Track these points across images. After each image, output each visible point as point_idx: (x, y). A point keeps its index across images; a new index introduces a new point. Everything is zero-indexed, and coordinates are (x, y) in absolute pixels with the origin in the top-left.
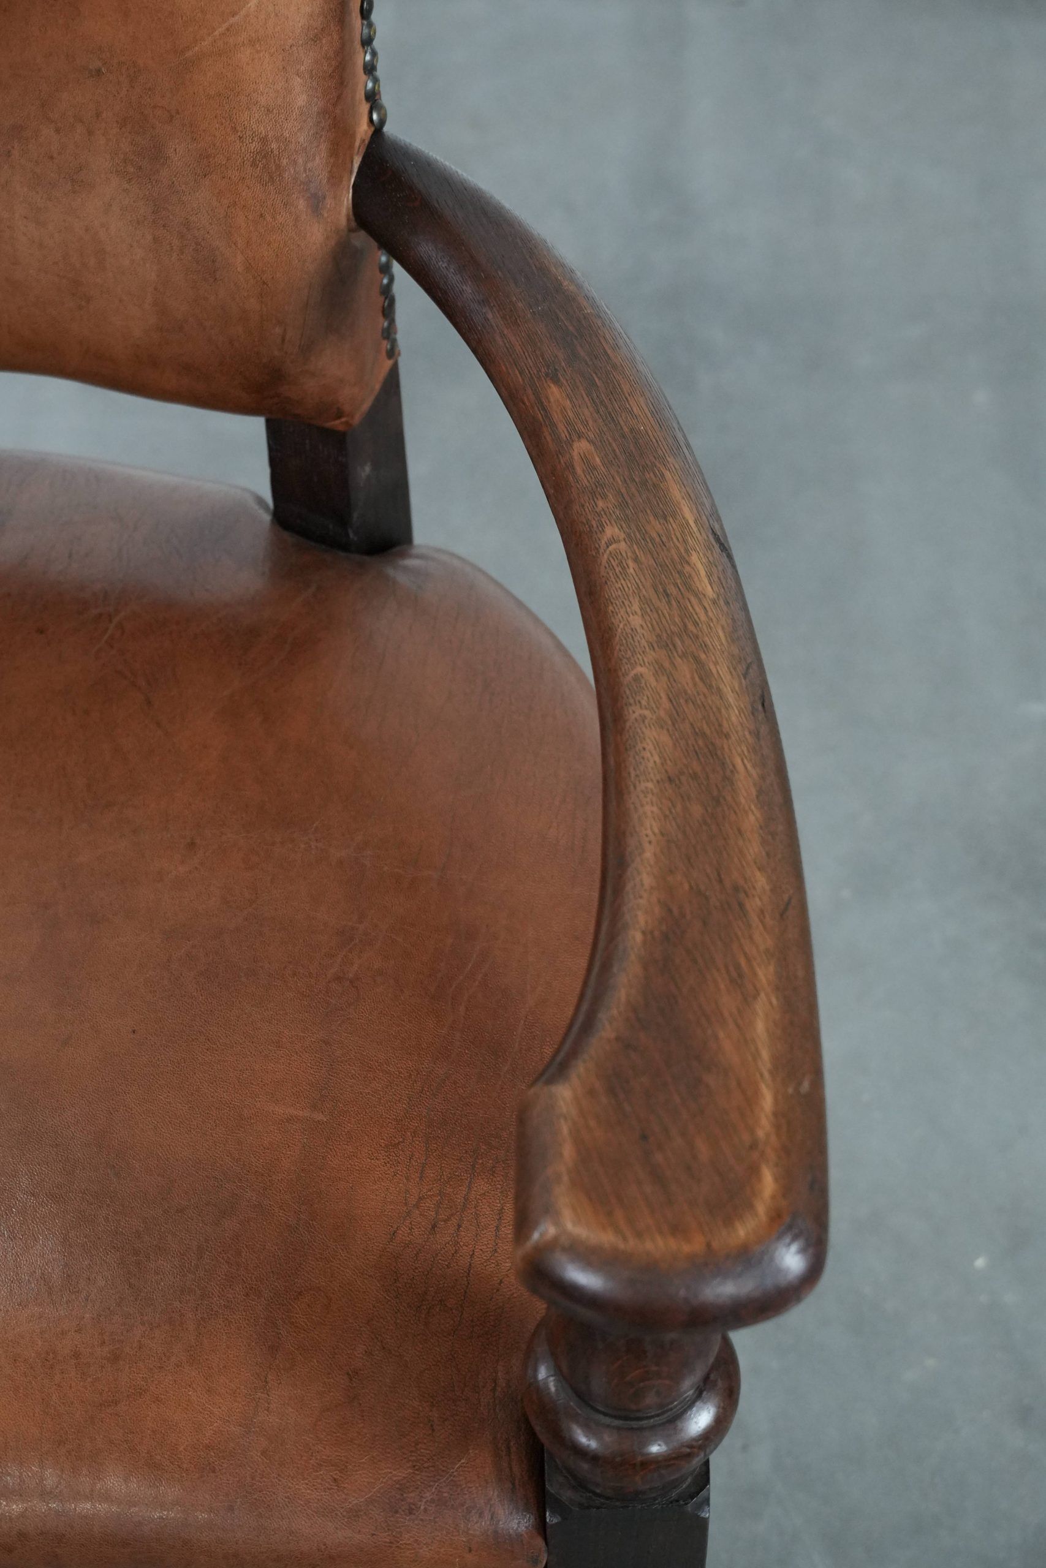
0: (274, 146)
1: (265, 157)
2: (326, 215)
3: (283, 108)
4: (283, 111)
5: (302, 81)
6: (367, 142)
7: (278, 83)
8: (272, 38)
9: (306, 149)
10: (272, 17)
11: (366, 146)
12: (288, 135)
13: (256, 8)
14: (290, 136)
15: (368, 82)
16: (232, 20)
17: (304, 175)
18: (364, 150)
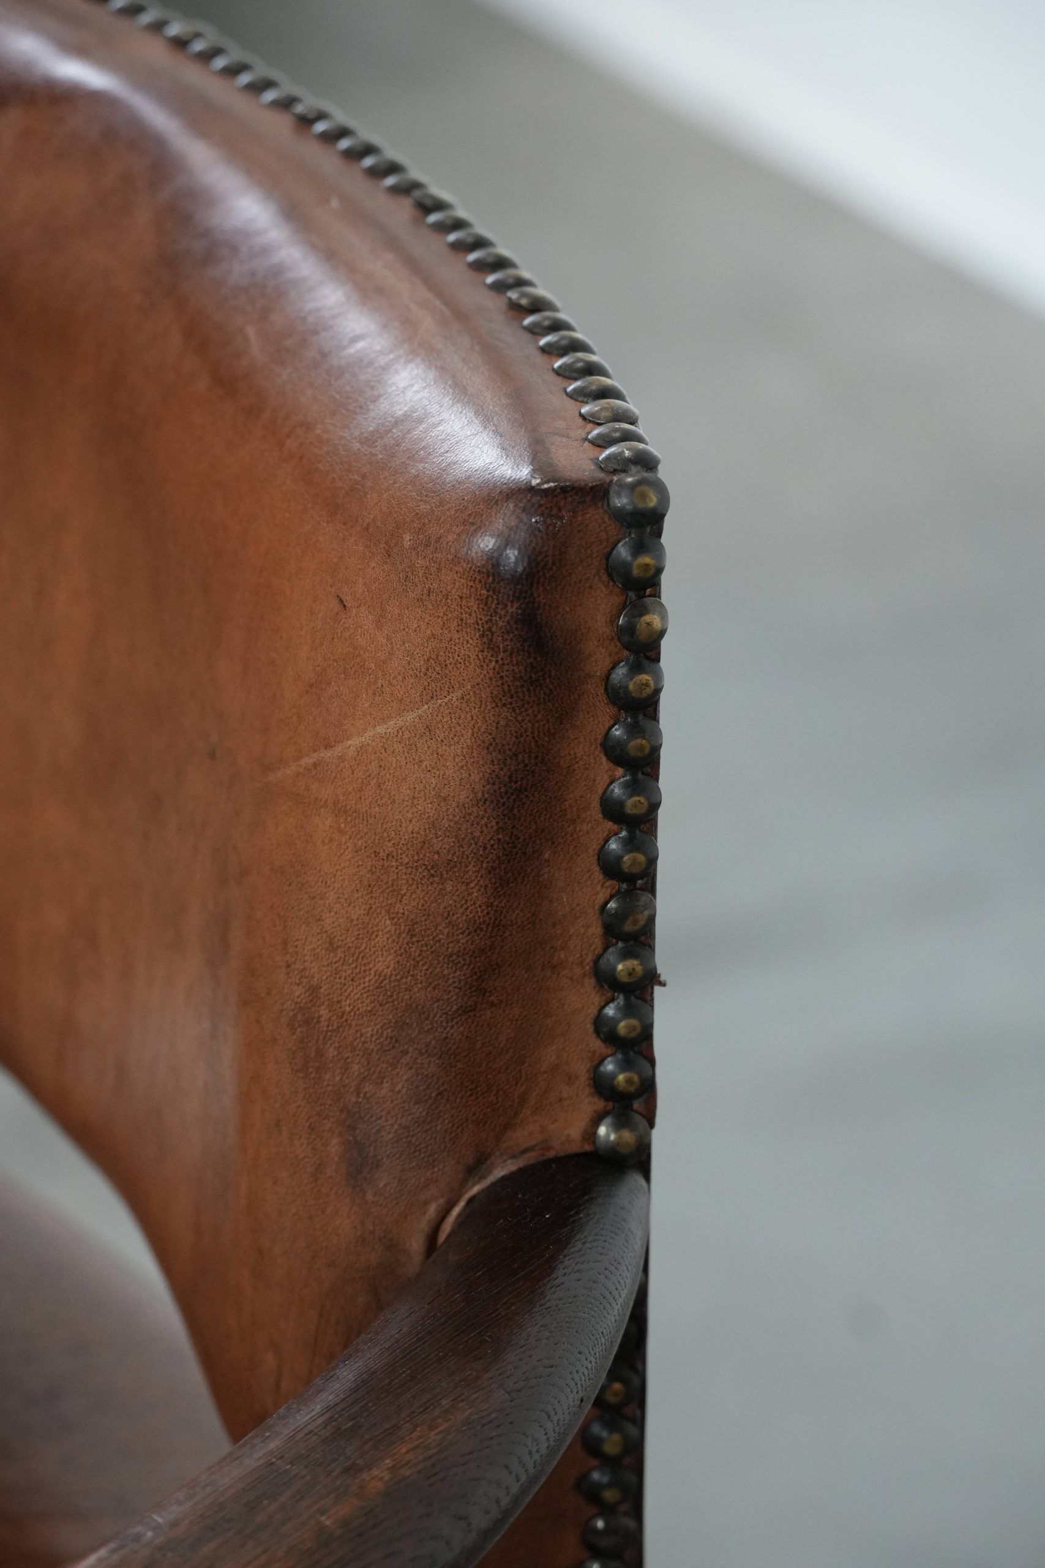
0: (324, 1012)
1: (307, 1022)
2: (369, 1197)
3: (353, 956)
4: (351, 961)
5: (393, 928)
6: (551, 1154)
7: (355, 907)
8: (363, 820)
9: (370, 1054)
10: (372, 784)
11: (545, 1158)
12: (348, 1009)
13: (356, 753)
14: (350, 1012)
15: (609, 1059)
16: (326, 755)
17: (354, 1099)
18: (532, 1162)
